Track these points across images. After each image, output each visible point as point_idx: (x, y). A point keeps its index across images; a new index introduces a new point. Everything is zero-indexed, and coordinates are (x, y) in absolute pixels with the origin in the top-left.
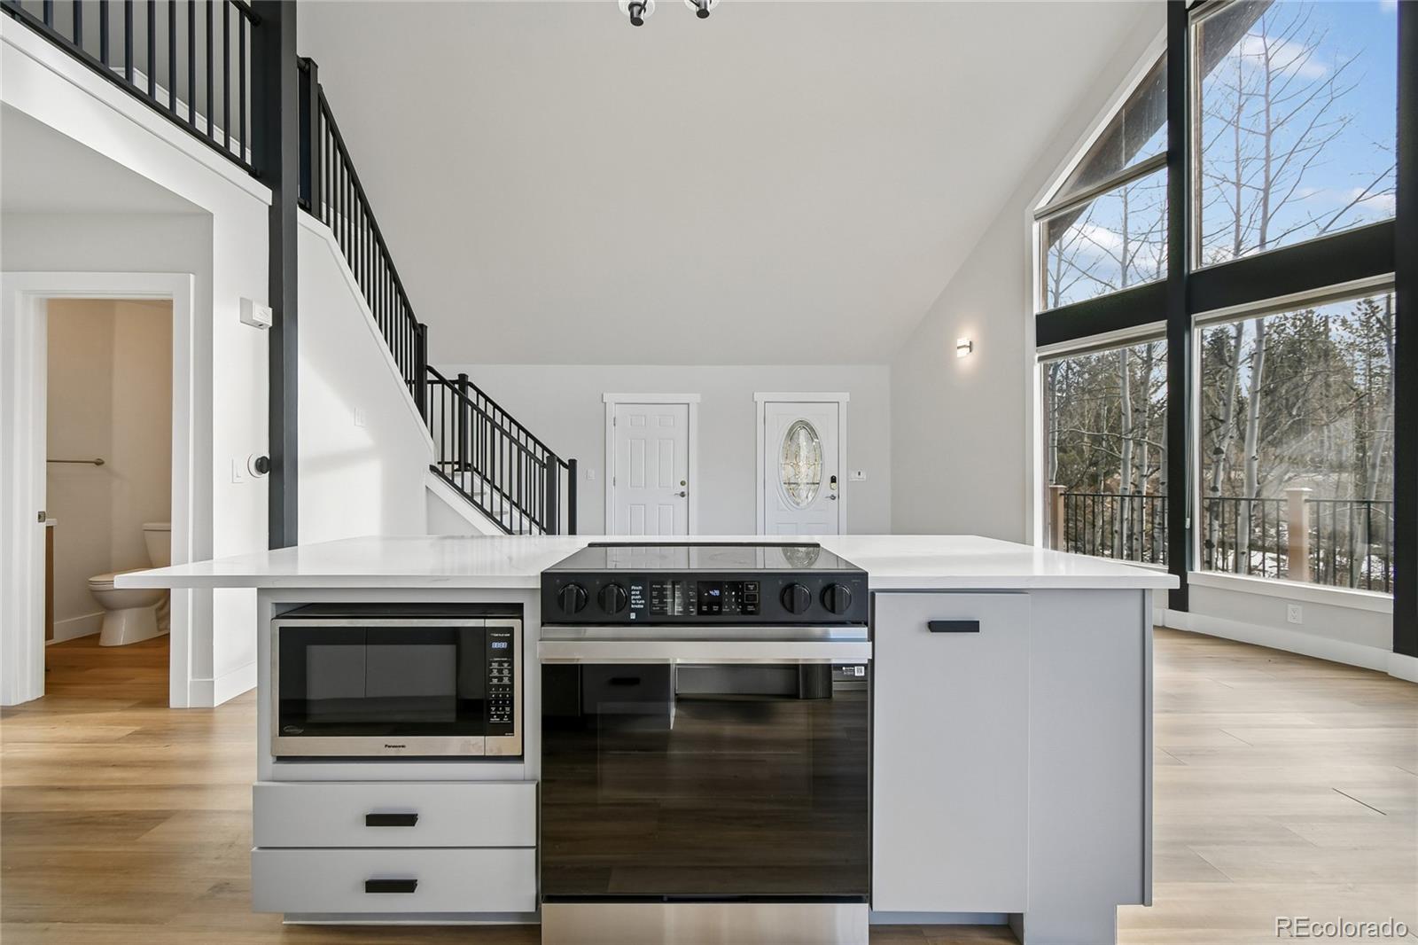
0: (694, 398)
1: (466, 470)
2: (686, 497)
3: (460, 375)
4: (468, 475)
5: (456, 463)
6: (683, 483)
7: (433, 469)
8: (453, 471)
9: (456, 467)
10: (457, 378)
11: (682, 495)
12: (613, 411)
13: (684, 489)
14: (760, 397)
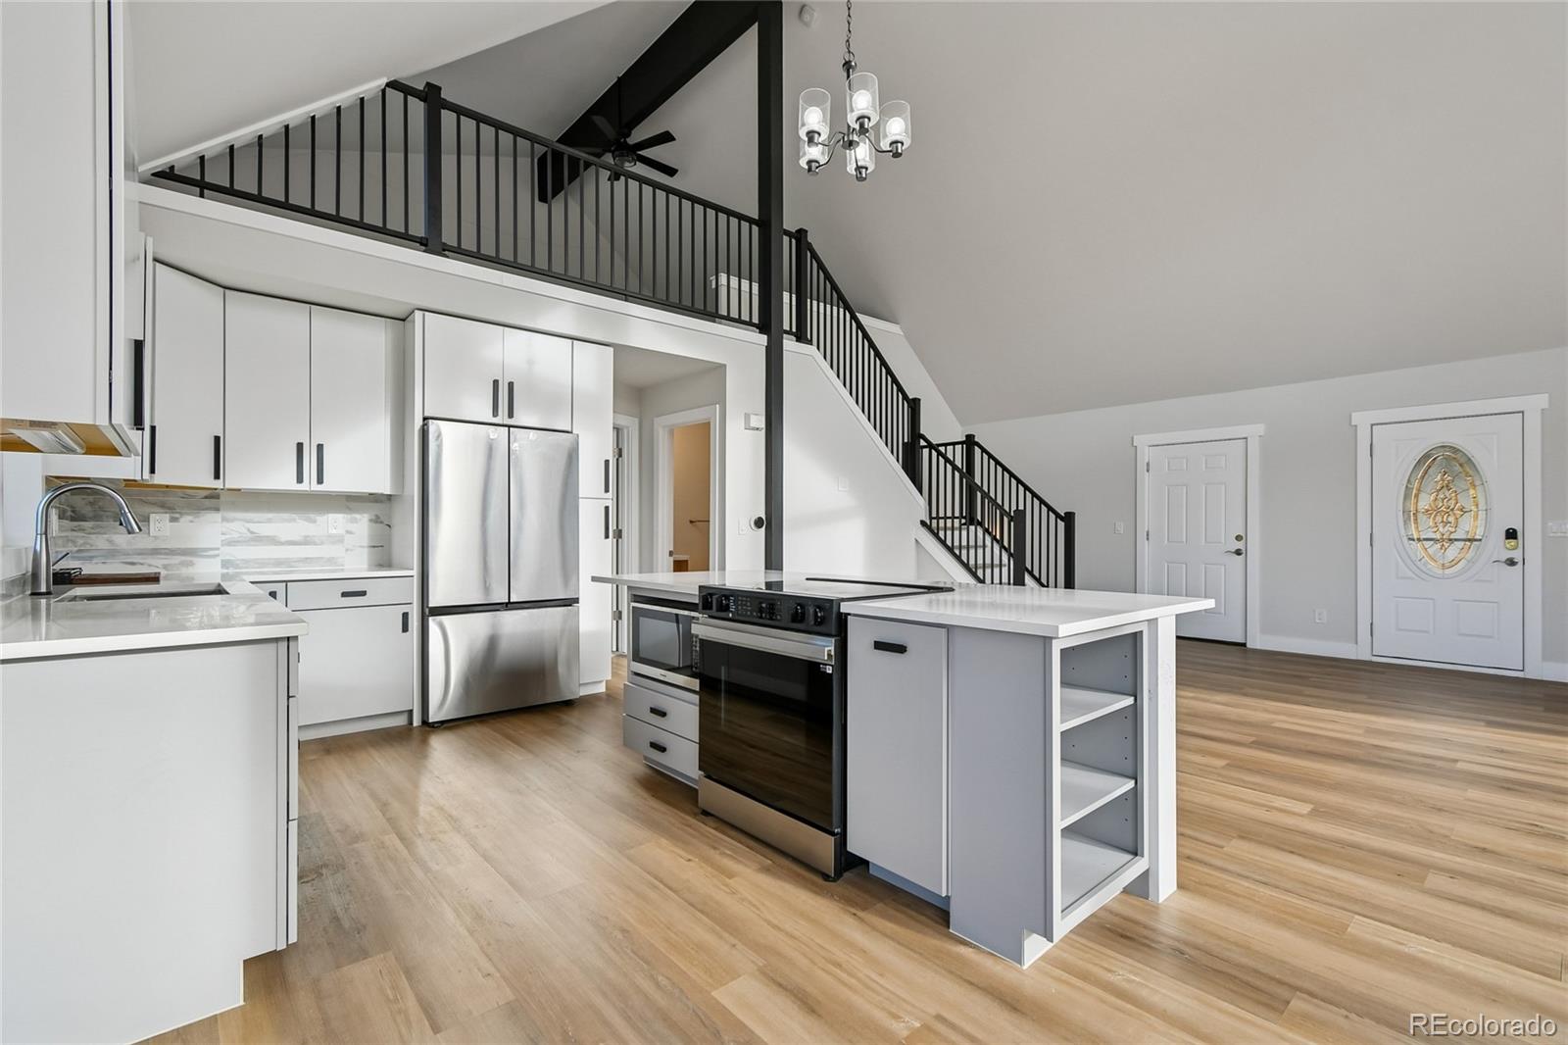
0: (1255, 431)
1: (971, 524)
2: (1243, 555)
3: (967, 436)
4: (972, 528)
5: (965, 518)
6: (1239, 538)
7: (923, 523)
8: (961, 525)
9: (963, 521)
10: (964, 439)
11: (1238, 552)
12: (1146, 454)
13: (1240, 545)
14: (1357, 418)
